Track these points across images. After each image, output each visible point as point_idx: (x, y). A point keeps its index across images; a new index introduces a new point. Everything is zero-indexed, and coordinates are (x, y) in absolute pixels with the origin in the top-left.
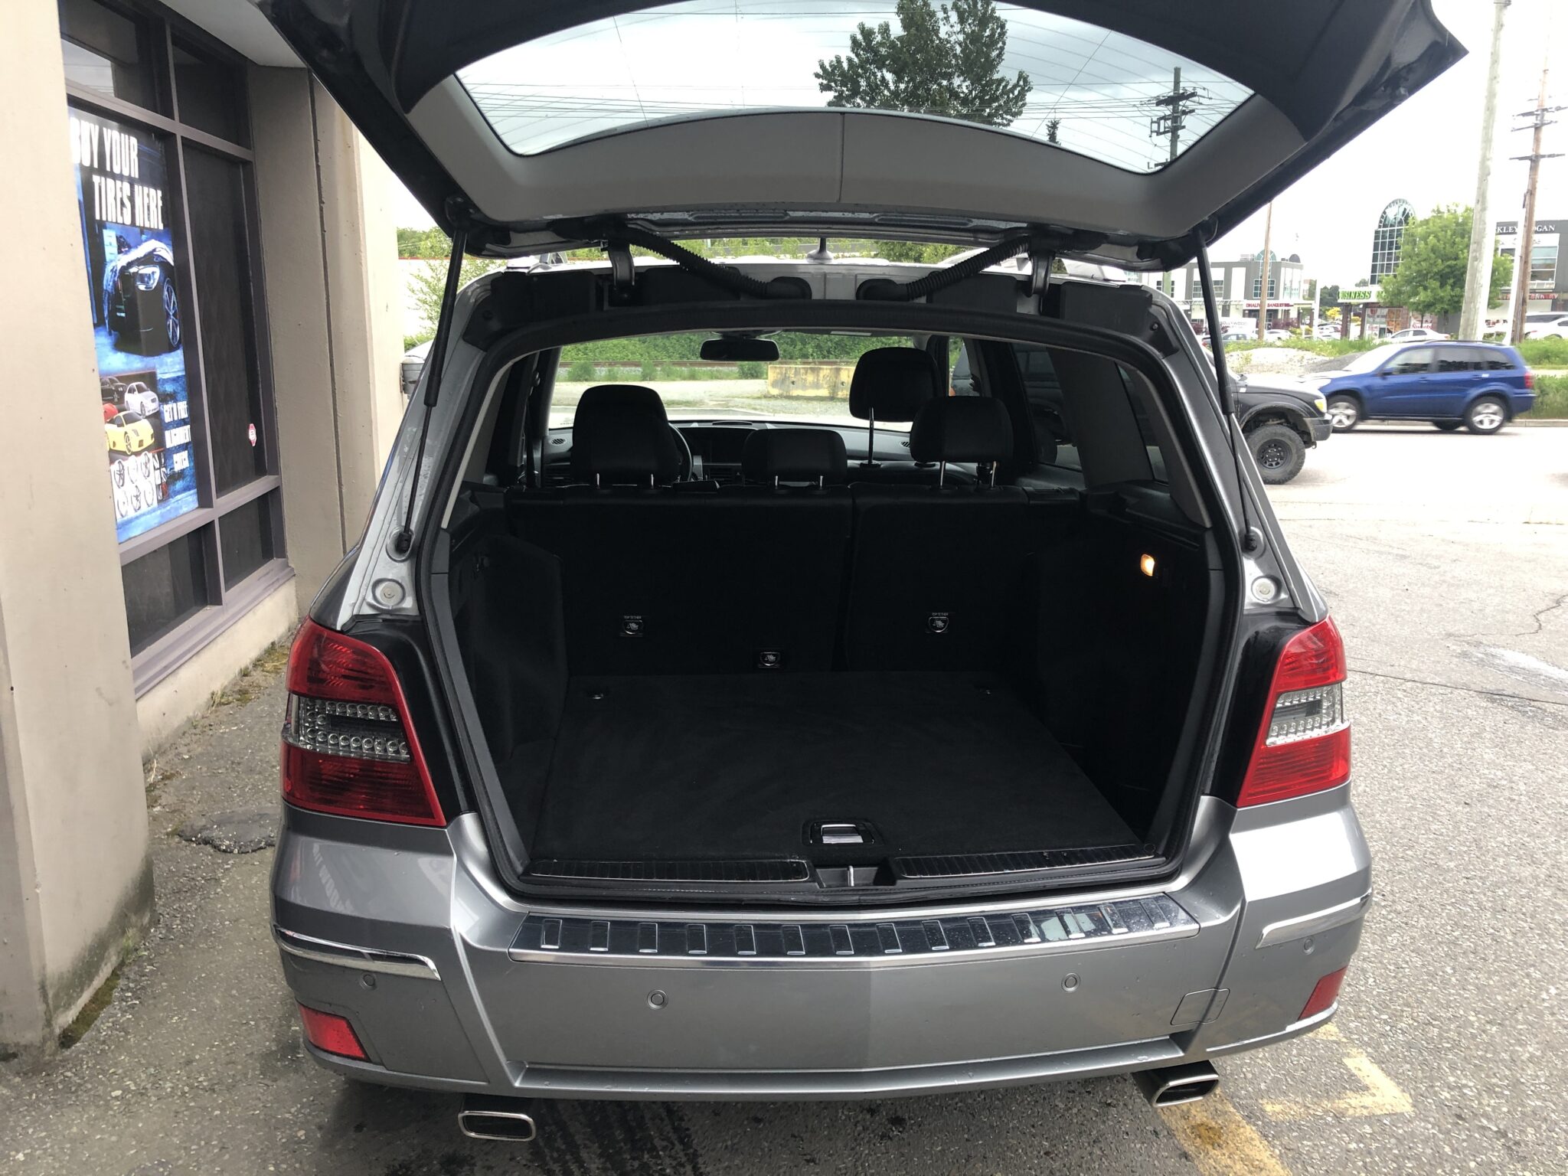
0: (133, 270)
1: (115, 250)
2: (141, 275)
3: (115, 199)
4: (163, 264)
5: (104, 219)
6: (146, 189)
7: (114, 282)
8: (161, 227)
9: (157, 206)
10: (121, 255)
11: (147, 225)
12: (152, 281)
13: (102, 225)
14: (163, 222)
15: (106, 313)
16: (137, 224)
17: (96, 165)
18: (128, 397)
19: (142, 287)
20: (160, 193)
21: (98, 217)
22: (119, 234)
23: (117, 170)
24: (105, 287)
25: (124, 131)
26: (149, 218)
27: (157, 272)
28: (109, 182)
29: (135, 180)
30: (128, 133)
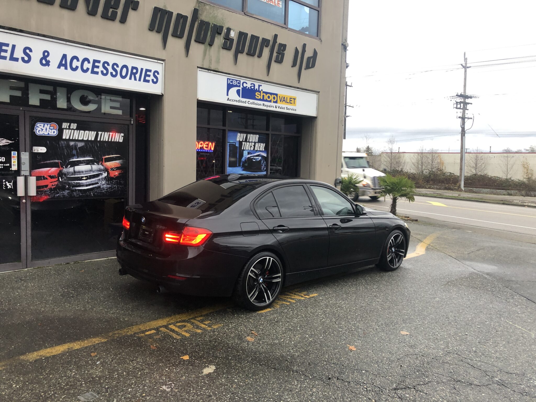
0: (252, 157)
2: (254, 158)
3: (249, 146)
4: (263, 157)
5: (245, 149)
6: (260, 144)
7: (245, 160)
8: (263, 150)
9: (263, 146)
10: (248, 155)
11: (259, 150)
12: (258, 159)
13: (244, 150)
14: (264, 149)
15: (241, 165)
16: (255, 149)
17: (244, 140)
19: (253, 160)
20: (264, 144)
21: (243, 149)
22: (249, 152)
23: (250, 141)
24: (242, 160)
25: (255, 134)
26: (260, 149)
27: (260, 158)
28: (248, 143)
29: (256, 142)
30: (256, 135)
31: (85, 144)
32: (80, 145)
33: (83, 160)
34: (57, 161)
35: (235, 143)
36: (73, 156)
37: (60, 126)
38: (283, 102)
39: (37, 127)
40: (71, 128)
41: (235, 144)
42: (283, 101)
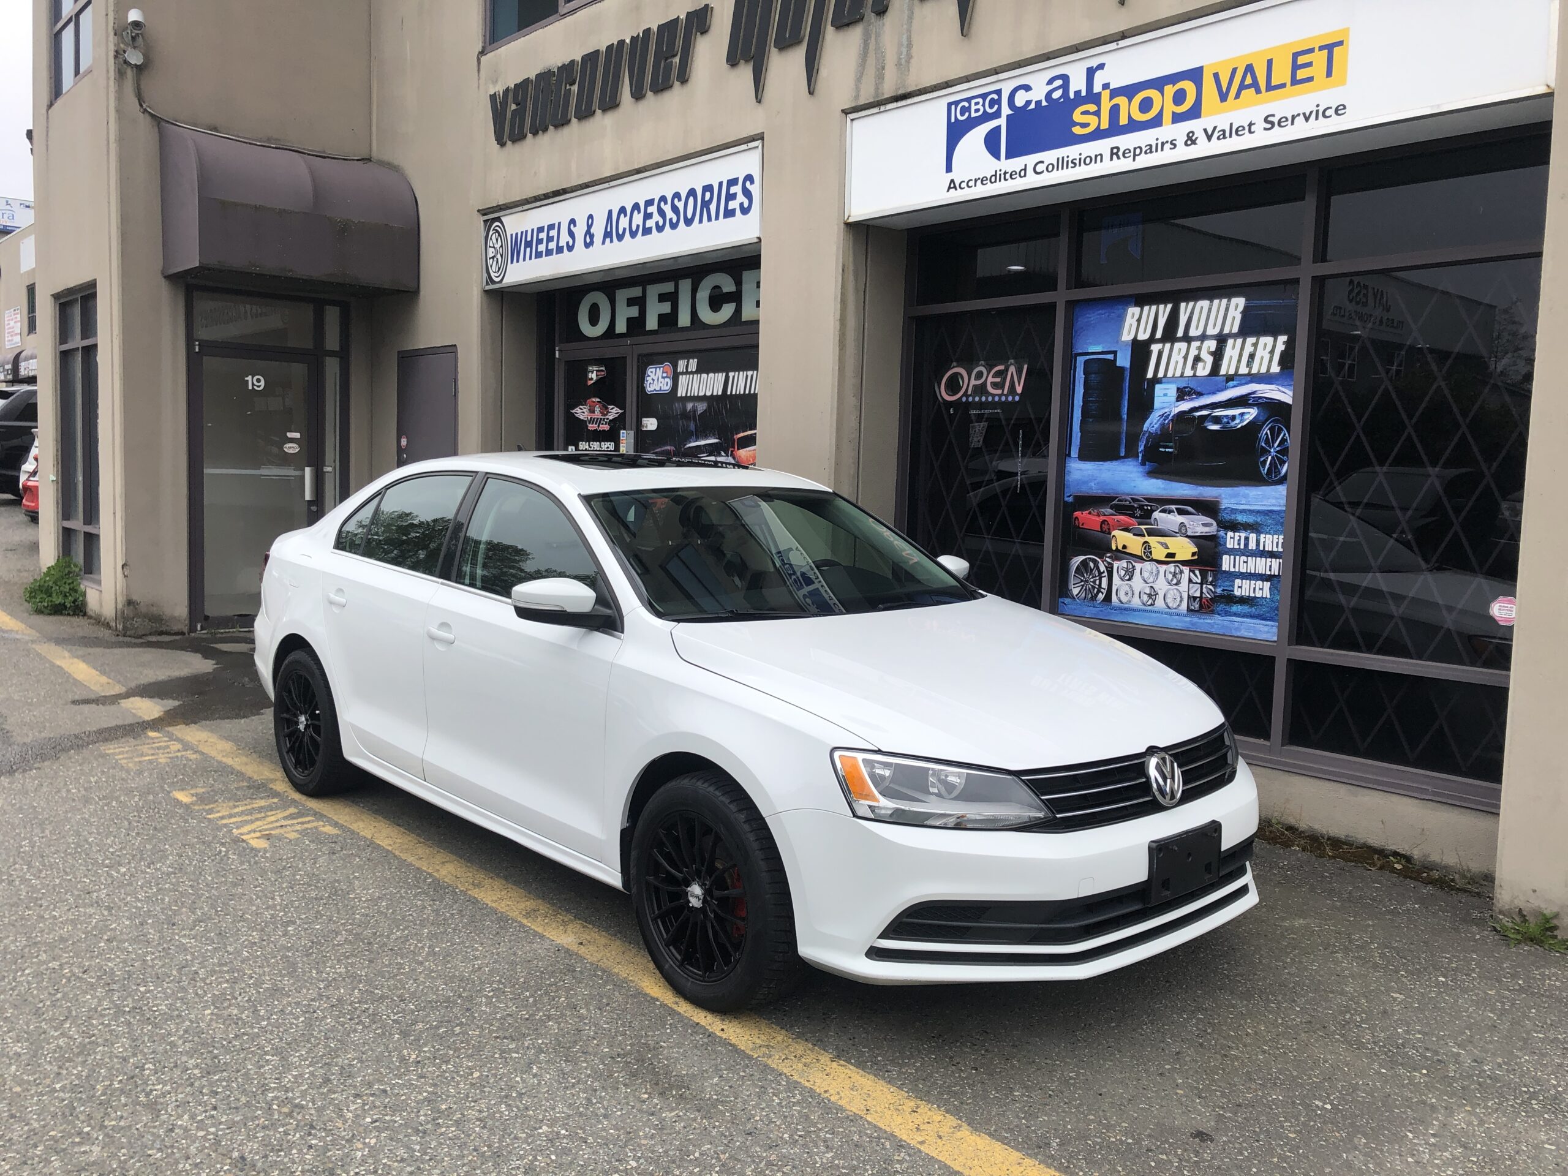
0: (1204, 413)
1: (1174, 399)
2: (1216, 416)
3: (1186, 358)
4: (1267, 405)
5: (1160, 375)
6: (1251, 340)
7: (1162, 425)
8: (1275, 369)
9: (1272, 352)
10: (1179, 403)
11: (1243, 370)
12: (1237, 421)
13: (1156, 381)
15: (1142, 448)
16: (1223, 372)
17: (1159, 335)
18: (1156, 515)
19: (1215, 427)
20: (1282, 338)
21: (1150, 375)
22: (1182, 385)
23: (1194, 333)
24: (1145, 429)
25: (1220, 297)
26: (1249, 364)
27: (1251, 413)
28: (1177, 345)
29: (1231, 335)
30: (1229, 296)
31: (709, 407)
32: (701, 407)
33: (705, 446)
34: (669, 448)
35: (1115, 353)
36: (689, 436)
37: (675, 367)
38: (1237, 96)
39: (649, 376)
40: (689, 370)
41: (1110, 357)
42: (1242, 87)
